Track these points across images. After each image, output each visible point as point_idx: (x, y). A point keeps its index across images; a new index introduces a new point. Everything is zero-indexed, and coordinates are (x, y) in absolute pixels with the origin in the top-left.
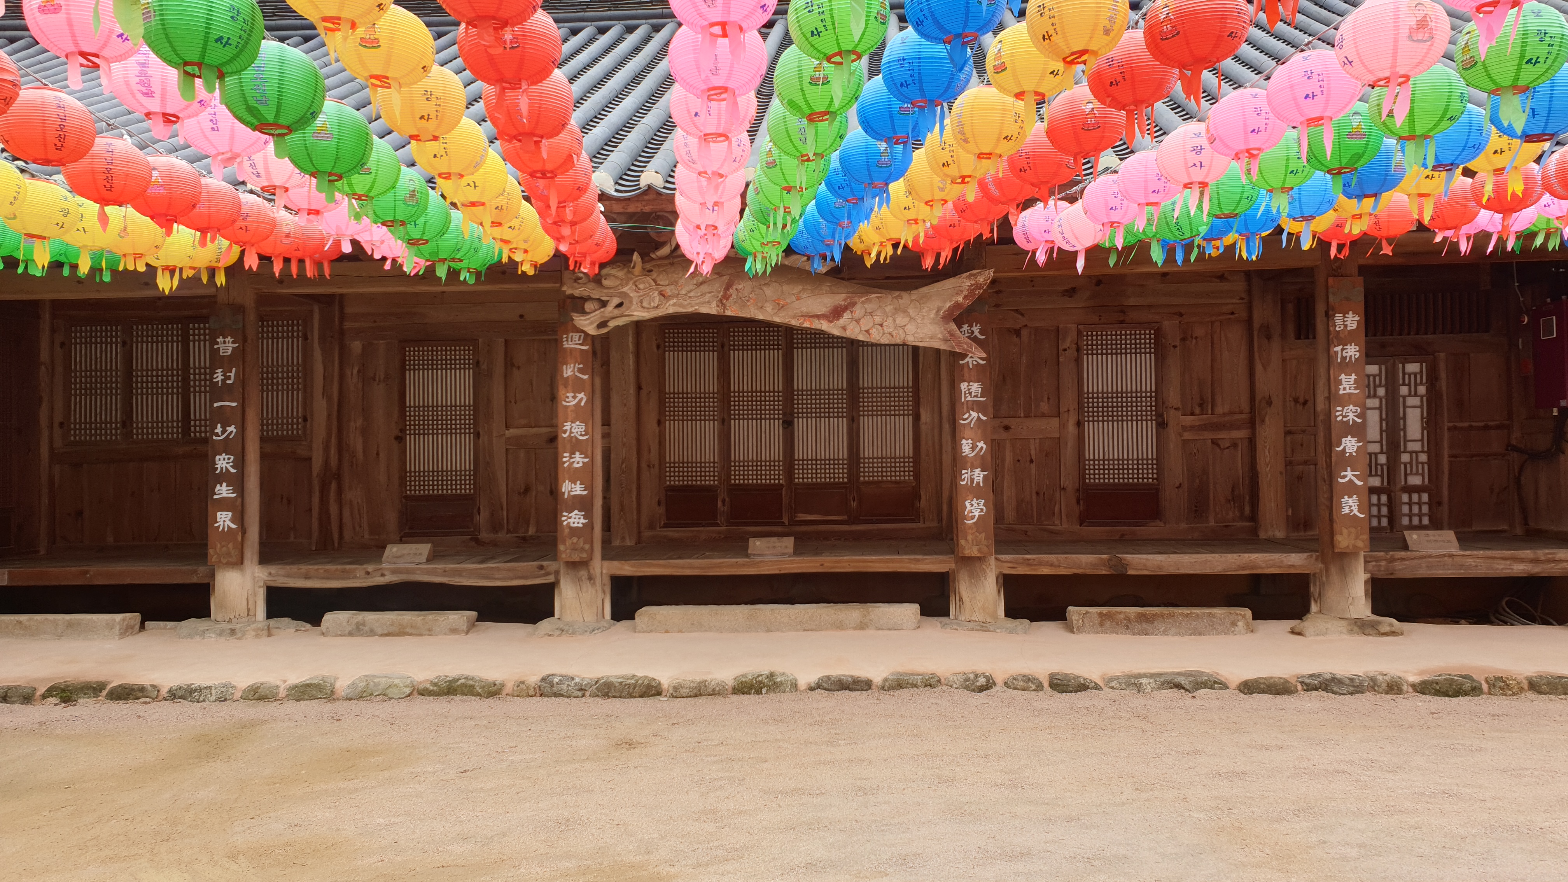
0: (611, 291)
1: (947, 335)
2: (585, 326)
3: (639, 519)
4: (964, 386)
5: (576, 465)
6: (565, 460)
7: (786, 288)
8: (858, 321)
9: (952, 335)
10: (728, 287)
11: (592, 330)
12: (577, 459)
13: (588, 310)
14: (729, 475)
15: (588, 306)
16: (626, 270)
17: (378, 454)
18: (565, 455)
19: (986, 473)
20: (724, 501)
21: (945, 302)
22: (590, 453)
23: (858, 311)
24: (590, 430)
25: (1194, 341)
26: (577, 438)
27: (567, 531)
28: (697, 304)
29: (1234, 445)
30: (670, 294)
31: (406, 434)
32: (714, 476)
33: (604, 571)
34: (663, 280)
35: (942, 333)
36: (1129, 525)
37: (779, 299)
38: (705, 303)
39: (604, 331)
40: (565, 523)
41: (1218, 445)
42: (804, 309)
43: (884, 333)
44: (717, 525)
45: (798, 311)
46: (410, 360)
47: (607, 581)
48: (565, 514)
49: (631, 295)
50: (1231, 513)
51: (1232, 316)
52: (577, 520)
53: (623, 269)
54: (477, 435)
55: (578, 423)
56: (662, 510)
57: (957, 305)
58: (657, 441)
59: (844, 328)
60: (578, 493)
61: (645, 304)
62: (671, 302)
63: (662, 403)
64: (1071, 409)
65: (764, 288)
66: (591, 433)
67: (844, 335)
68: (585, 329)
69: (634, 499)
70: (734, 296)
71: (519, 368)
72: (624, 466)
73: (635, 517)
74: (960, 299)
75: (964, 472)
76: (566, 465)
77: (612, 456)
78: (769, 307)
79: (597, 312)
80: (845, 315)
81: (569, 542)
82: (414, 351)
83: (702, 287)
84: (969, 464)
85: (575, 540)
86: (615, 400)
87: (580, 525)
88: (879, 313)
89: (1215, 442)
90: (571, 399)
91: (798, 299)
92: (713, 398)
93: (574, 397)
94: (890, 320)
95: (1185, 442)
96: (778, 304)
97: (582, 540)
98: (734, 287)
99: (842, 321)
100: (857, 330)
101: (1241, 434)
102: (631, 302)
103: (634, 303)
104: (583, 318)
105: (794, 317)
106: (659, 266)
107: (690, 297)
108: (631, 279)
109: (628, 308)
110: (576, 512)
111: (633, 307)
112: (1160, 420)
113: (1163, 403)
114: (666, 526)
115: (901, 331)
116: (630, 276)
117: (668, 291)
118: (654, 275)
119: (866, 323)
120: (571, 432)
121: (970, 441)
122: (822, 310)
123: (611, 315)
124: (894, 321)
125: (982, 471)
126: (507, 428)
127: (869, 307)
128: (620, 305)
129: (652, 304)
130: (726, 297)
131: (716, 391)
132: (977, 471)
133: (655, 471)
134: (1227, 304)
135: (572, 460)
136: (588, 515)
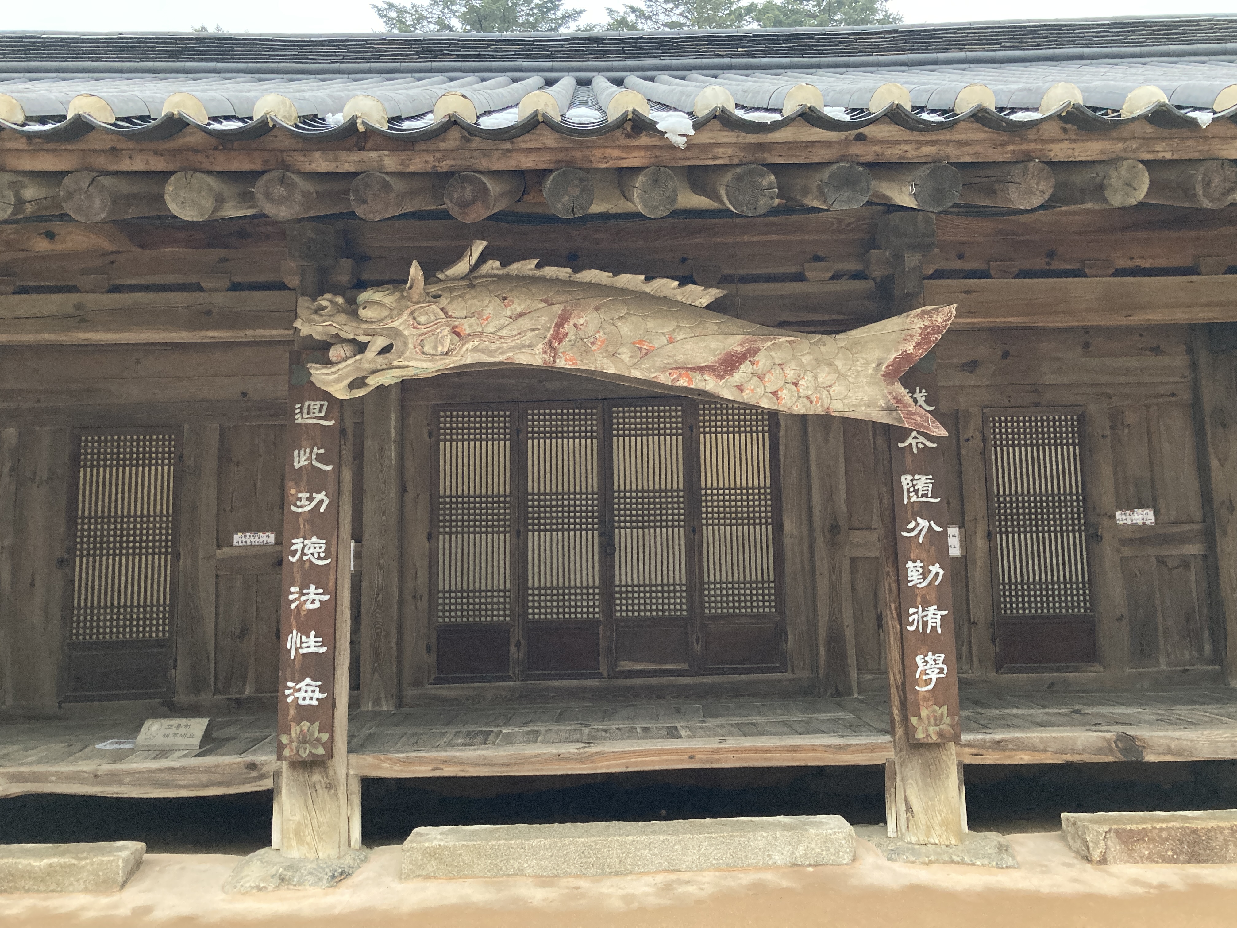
0: (374, 326)
1: (893, 402)
2: (329, 383)
3: (400, 672)
4: (906, 480)
5: (309, 606)
6: (291, 597)
7: (651, 324)
8: (761, 377)
9: (899, 401)
10: (563, 320)
11: (340, 392)
12: (312, 596)
13: (334, 359)
14: (525, 607)
15: (335, 353)
16: (397, 295)
17: (33, 585)
18: (293, 589)
19: (945, 613)
20: (518, 645)
21: (889, 351)
22: (331, 584)
23: (762, 361)
24: (333, 549)
25: (1126, 430)
26: (312, 563)
27: (292, 712)
28: (511, 349)
29: (1185, 563)
30: (467, 332)
31: (76, 556)
32: (504, 609)
33: (351, 772)
34: (458, 309)
35: (885, 397)
36: (1059, 670)
37: (640, 342)
38: (524, 346)
39: (360, 393)
40: (290, 700)
41: (1165, 564)
42: (680, 358)
43: (799, 397)
44: (509, 679)
45: (671, 360)
46: (86, 454)
47: (356, 788)
48: (290, 684)
49: (406, 333)
50: (1187, 653)
51: (1173, 399)
52: (310, 694)
53: (392, 293)
54: (176, 556)
55: (314, 539)
56: (431, 659)
57: (906, 356)
58: (426, 562)
59: (740, 388)
60: (312, 650)
61: (427, 349)
62: (470, 345)
63: (433, 511)
64: (979, 517)
65: (619, 324)
66: (334, 553)
67: (739, 399)
68: (330, 390)
69: (393, 644)
70: (571, 336)
71: (238, 464)
72: (380, 598)
73: (395, 670)
74: (910, 348)
75: (912, 611)
76: (293, 606)
77: (364, 585)
78: (625, 355)
79: (349, 362)
80: (742, 367)
81: (295, 731)
82: (93, 441)
83: (521, 321)
84: (919, 600)
85: (305, 725)
86: (369, 507)
87: (315, 703)
88: (793, 365)
89: (1161, 561)
90: (304, 502)
91: (671, 341)
92: (505, 502)
93: (310, 499)
94: (809, 376)
95: (1124, 561)
96: (640, 349)
97: (316, 725)
98: (572, 322)
99: (737, 377)
100: (760, 391)
101: (1194, 549)
102: (405, 344)
103: (411, 346)
104: (324, 371)
105: (663, 370)
106: (450, 290)
107: (501, 337)
108: (407, 307)
109: (401, 354)
110: (308, 680)
111: (408, 354)
112: (1091, 531)
113: (1095, 508)
114: (438, 681)
115: (825, 393)
116: (404, 303)
117: (466, 327)
118: (444, 302)
119: (773, 381)
120: (303, 554)
121: (919, 564)
122: (710, 359)
123: (373, 366)
124: (815, 377)
125: (938, 609)
126: (219, 546)
127: (778, 356)
128: (386, 350)
129: (440, 349)
130: (558, 337)
131: (508, 492)
132: (932, 609)
133: (423, 604)
134: (1167, 383)
135: (303, 598)
136: (328, 686)
